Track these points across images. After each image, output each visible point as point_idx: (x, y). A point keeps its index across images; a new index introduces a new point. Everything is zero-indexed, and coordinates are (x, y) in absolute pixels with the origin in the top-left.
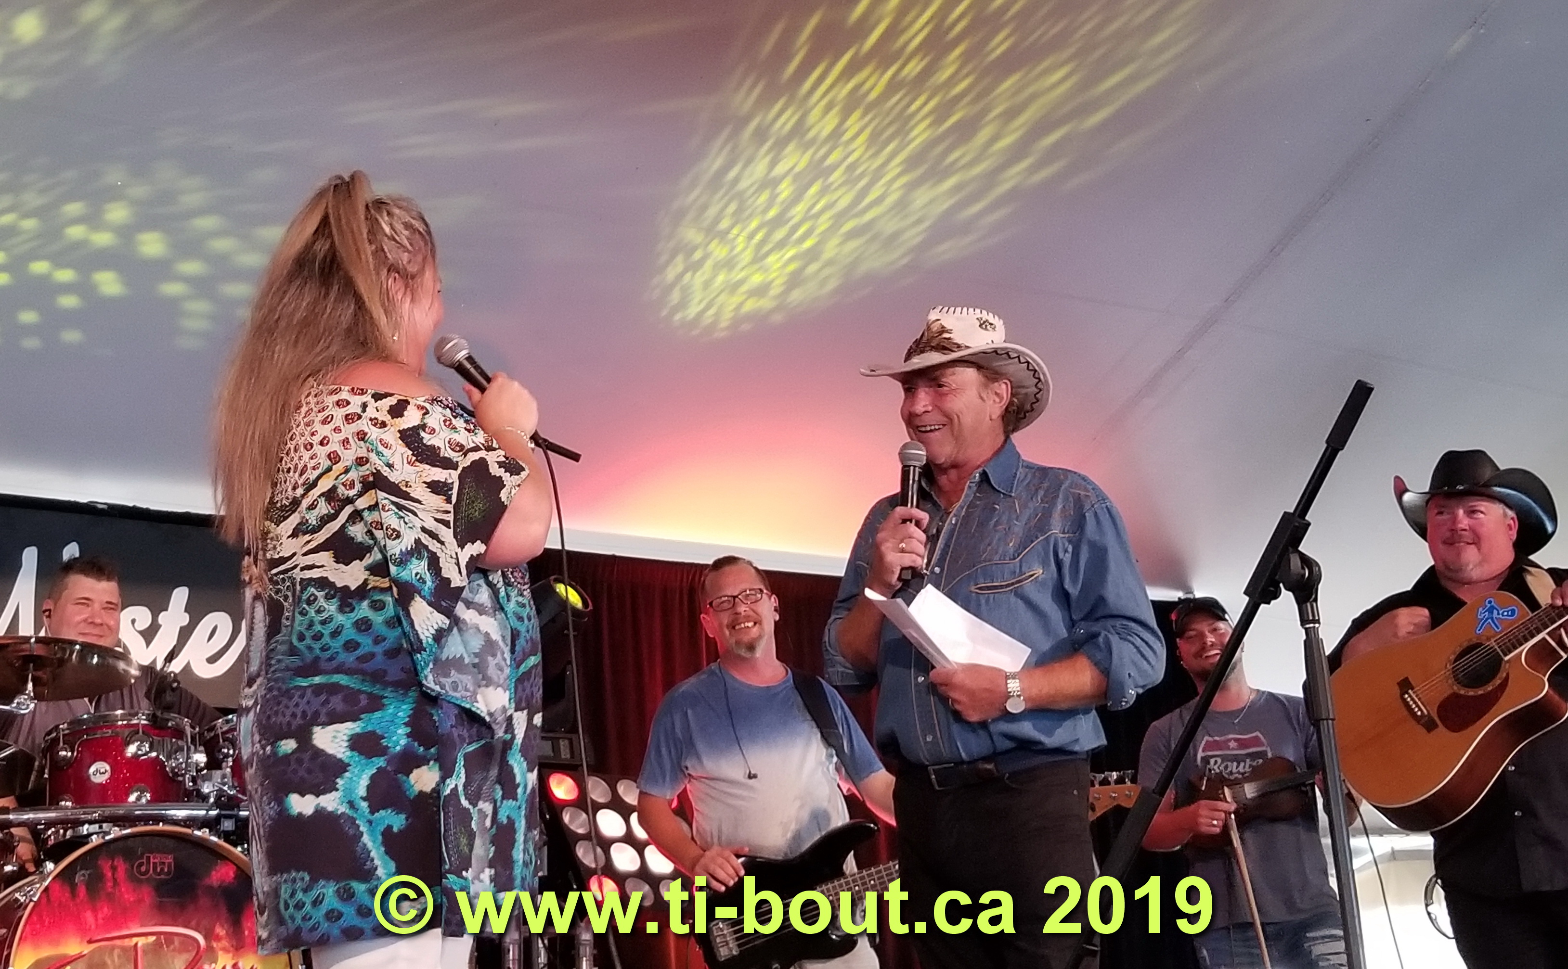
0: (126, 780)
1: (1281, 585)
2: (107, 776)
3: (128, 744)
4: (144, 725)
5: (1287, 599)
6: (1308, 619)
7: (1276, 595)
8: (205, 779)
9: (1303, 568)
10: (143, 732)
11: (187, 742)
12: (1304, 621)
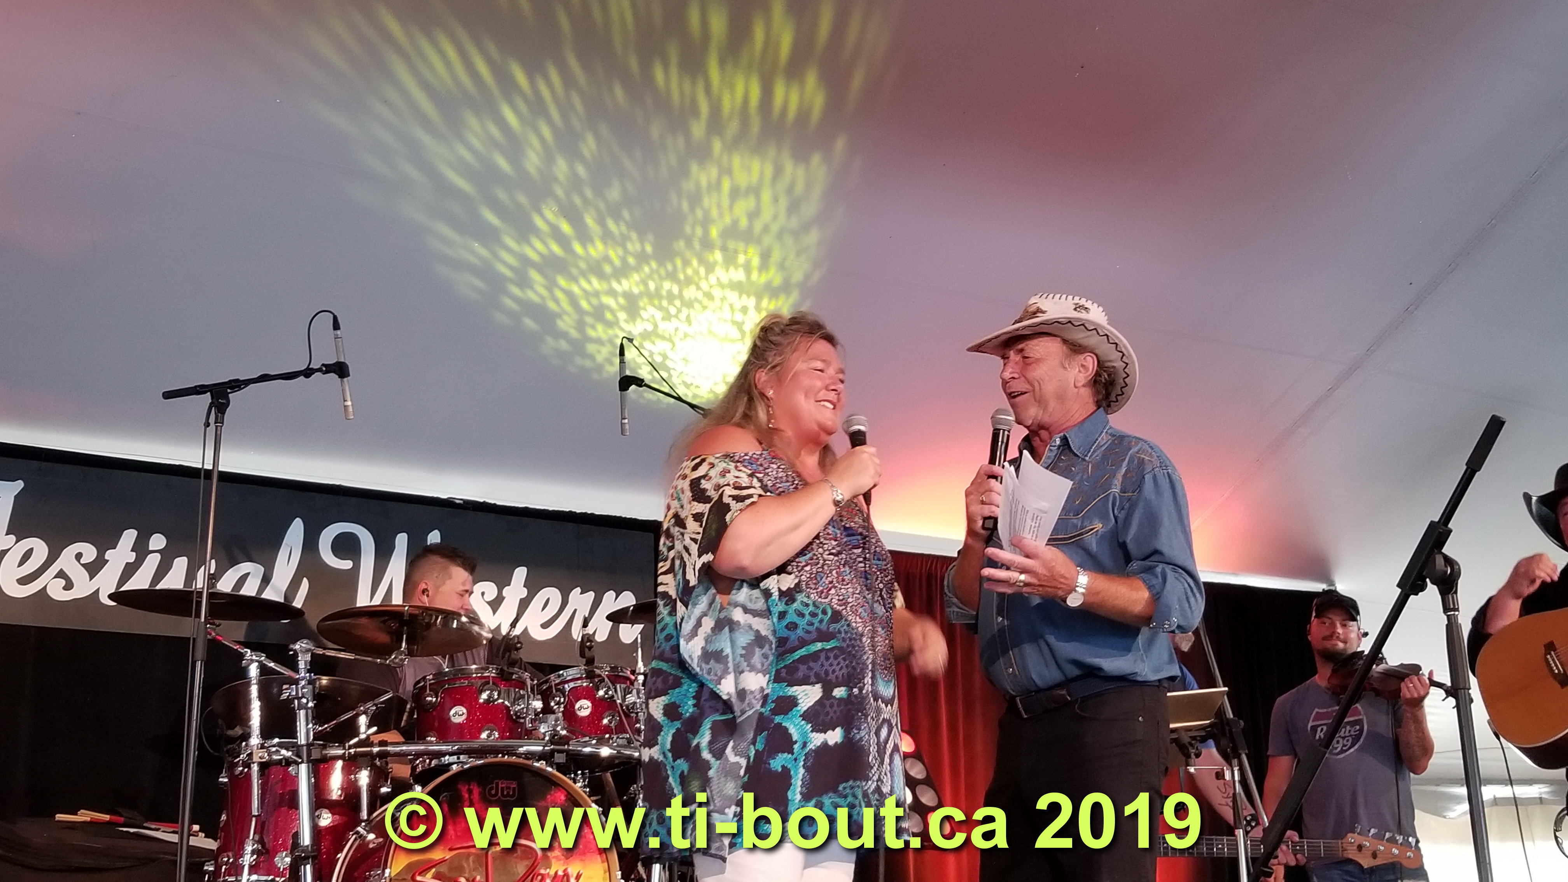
0: (479, 721)
1: (1428, 580)
2: (464, 717)
3: (481, 692)
4: (492, 677)
5: (1432, 591)
6: (1449, 607)
7: (1423, 588)
8: (542, 721)
9: (1446, 566)
10: (493, 683)
11: (527, 691)
12: (1446, 609)
